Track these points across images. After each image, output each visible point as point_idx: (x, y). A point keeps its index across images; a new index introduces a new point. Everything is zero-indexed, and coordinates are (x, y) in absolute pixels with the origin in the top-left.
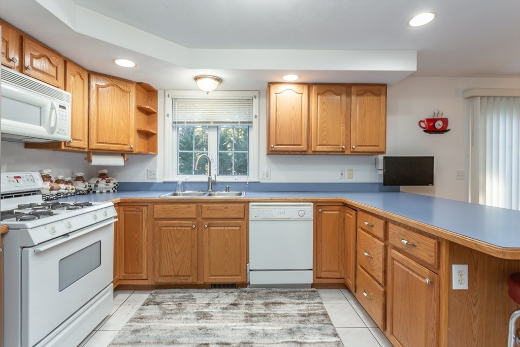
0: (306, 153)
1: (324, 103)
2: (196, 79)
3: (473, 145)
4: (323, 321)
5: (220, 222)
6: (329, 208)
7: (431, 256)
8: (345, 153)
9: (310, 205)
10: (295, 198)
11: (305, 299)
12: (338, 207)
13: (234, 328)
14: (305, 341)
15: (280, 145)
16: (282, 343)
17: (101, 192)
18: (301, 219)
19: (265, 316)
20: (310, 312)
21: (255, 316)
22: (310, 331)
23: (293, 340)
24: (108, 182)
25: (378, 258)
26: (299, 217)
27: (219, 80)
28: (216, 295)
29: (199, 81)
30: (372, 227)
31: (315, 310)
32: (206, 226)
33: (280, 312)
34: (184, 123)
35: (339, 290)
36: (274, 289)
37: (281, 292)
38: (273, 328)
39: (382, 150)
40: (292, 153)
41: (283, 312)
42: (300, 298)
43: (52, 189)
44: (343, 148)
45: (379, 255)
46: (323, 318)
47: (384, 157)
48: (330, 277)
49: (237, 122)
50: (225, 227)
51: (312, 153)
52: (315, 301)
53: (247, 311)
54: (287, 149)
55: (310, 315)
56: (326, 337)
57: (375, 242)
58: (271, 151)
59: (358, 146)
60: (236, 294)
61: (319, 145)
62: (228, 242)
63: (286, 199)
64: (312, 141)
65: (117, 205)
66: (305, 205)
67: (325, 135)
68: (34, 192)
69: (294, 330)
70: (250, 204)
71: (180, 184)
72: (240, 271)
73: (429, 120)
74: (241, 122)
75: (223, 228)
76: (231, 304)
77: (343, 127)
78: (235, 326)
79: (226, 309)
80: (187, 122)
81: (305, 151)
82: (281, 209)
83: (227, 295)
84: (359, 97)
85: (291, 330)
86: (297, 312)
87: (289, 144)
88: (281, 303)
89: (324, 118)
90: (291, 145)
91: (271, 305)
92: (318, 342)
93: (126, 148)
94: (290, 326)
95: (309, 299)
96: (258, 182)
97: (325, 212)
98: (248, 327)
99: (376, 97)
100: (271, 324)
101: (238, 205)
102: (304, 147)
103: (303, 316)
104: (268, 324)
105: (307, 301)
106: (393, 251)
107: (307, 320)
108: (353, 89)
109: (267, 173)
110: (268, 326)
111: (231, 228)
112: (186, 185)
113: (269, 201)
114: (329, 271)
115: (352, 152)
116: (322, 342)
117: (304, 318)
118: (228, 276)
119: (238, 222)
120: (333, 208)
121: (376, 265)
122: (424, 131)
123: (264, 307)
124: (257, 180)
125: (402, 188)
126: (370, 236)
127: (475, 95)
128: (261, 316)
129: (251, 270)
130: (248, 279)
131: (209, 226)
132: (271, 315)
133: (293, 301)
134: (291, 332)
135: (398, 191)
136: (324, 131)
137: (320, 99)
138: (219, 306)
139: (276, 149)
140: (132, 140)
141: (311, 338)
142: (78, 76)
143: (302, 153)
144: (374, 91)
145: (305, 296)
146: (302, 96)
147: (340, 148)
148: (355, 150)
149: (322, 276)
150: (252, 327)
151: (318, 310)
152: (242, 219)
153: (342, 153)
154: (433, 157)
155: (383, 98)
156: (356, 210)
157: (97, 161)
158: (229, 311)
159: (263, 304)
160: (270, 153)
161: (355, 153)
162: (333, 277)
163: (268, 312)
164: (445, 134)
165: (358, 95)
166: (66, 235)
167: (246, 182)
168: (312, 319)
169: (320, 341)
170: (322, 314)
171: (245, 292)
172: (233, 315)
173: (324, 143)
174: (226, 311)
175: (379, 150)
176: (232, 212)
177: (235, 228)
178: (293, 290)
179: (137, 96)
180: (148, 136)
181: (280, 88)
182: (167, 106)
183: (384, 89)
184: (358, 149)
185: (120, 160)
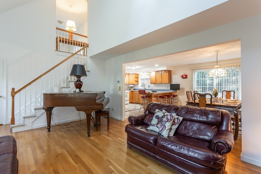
1: (158, 75)
24: (132, 88)
34: (142, 79)
47: (170, 84)
49: (149, 78)
65: (129, 91)
67: (158, 80)
77: (161, 79)
90: (153, 82)
96: (152, 89)
109: (153, 87)
122: (181, 78)
140: (134, 82)
144: (166, 72)
153: (161, 83)
157: (130, 85)
164: (187, 78)
165: (163, 73)
173: (158, 82)
175: (167, 83)
179: (135, 76)
180: (137, 81)
181: (152, 73)
182: (139, 76)
183: (168, 71)
184: (164, 83)
185: (132, 85)
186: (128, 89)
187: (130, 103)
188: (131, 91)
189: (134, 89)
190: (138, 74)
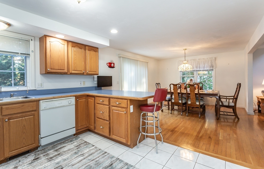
0: (67, 74)
1: (75, 51)
3: (121, 72)
4: (86, 144)
5: (18, 115)
6: (81, 98)
7: (125, 105)
8: (84, 74)
9: (74, 98)
10: (66, 95)
11: (74, 141)
12: (85, 97)
13: (45, 167)
14: (84, 153)
15: (53, 69)
16: (75, 158)
18: (70, 105)
19: (59, 154)
20: (79, 144)
21: (54, 157)
22: (83, 149)
23: (79, 155)
25: (107, 112)
26: (68, 104)
27: (9, 25)
28: (18, 161)
30: (103, 102)
31: (81, 142)
32: (7, 120)
33: (66, 150)
35: (85, 133)
36: (56, 144)
37: (61, 143)
38: (67, 156)
39: (97, 73)
40: (60, 74)
41: (67, 149)
42: (71, 141)
44: (83, 72)
45: (107, 111)
46: (86, 143)
47: (97, 76)
48: (82, 128)
50: (22, 117)
51: (70, 74)
52: (79, 140)
53: (47, 158)
54: (57, 72)
55: (80, 145)
56: (91, 148)
57: (105, 107)
58: (47, 72)
59: (89, 71)
60: (33, 155)
61: (73, 70)
62: (25, 127)
63: (61, 96)
64: (70, 68)
66: (71, 98)
67: (76, 66)
69: (77, 152)
70: (41, 101)
72: (35, 141)
73: (110, 63)
74: (21, 53)
75: (21, 119)
76: (34, 160)
77: (83, 63)
78: (45, 166)
79: (32, 163)
81: (66, 73)
82: (59, 102)
83: (26, 157)
85: (75, 153)
86: (74, 146)
87: (58, 69)
88: (64, 147)
89: (75, 58)
90: (59, 70)
91: (59, 149)
92: (89, 151)
94: (74, 152)
95: (76, 140)
96: (35, 90)
97: (80, 100)
98: (54, 162)
99: (95, 52)
100: (64, 156)
101: (32, 103)
102: (66, 71)
103: (77, 146)
104: (63, 156)
105: (75, 141)
106: (113, 107)
107: (80, 147)
108: (87, 47)
109: (41, 84)
110: (63, 157)
111: (27, 117)
113: (52, 98)
114: (82, 126)
115: (87, 74)
116: (90, 150)
117: (78, 147)
118: (26, 146)
119: (33, 113)
120: (83, 98)
121: (106, 115)
122: (108, 67)
123: (56, 152)
124: (34, 89)
125: (102, 88)
126: (102, 105)
127: (121, 56)
128: (57, 156)
129: (41, 138)
130: (40, 144)
131: (9, 119)
132: (62, 153)
133: (68, 144)
134: (76, 153)
135: (101, 89)
136: (75, 64)
137: (73, 49)
138: (25, 164)
139: (51, 71)
141: (85, 151)
143: (65, 74)
144: (94, 50)
145: (74, 140)
146: (64, 46)
147: (82, 72)
148: (88, 73)
149: (79, 129)
150: (55, 161)
151: (82, 142)
152: (35, 111)
154: (112, 76)
155: (97, 53)
156: (94, 97)
158: (35, 163)
159: (54, 151)
160: (47, 73)
161: (88, 74)
162: (84, 128)
163: (59, 152)
164: (114, 68)
165: (89, 50)
167: (27, 90)
168: (82, 145)
169: (89, 150)
170: (84, 142)
171: (39, 151)
172: (38, 163)
174: (33, 164)
175: (96, 73)
176: (28, 108)
177: (30, 117)
178: (66, 140)
183: (97, 49)
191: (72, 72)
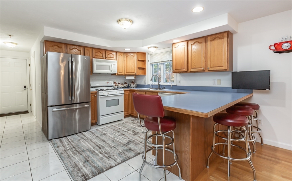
1: (194, 48)
2: (148, 48)
8: (206, 71)
17: (132, 87)
24: (133, 84)
29: (150, 49)
34: (152, 63)
40: (182, 73)
43: (115, 85)
49: (169, 61)
51: (190, 72)
54: (179, 71)
61: (192, 68)
64: (189, 67)
65: (125, 91)
67: (195, 63)
68: (112, 86)
70: (159, 93)
71: (151, 85)
80: (154, 63)
81: (187, 72)
84: (211, 42)
89: (194, 55)
90: (181, 69)
93: (134, 74)
96: (176, 85)
102: (186, 70)
108: (209, 38)
109: (180, 81)
112: (153, 86)
113: (165, 92)
115: (208, 71)
122: (274, 52)
140: (136, 71)
142: (120, 55)
144: (220, 37)
146: (185, 47)
147: (201, 69)
153: (203, 71)
154: (270, 71)
155: (225, 39)
157: (127, 78)
160: (173, 73)
165: (211, 41)
166: (107, 95)
173: (194, 67)
179: (138, 57)
180: (144, 69)
181: (176, 45)
182: (148, 58)
183: (226, 35)
184: (211, 69)
185: (133, 78)
186: (125, 85)
187: (125, 117)
188: (130, 91)
189: (138, 86)
190: (144, 54)
191: (191, 71)
